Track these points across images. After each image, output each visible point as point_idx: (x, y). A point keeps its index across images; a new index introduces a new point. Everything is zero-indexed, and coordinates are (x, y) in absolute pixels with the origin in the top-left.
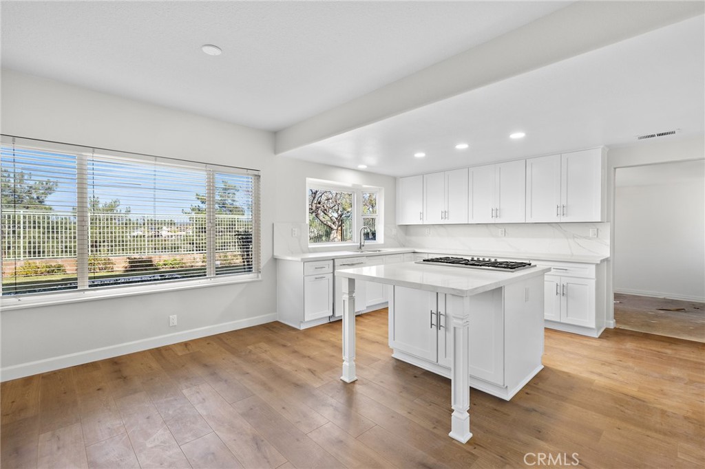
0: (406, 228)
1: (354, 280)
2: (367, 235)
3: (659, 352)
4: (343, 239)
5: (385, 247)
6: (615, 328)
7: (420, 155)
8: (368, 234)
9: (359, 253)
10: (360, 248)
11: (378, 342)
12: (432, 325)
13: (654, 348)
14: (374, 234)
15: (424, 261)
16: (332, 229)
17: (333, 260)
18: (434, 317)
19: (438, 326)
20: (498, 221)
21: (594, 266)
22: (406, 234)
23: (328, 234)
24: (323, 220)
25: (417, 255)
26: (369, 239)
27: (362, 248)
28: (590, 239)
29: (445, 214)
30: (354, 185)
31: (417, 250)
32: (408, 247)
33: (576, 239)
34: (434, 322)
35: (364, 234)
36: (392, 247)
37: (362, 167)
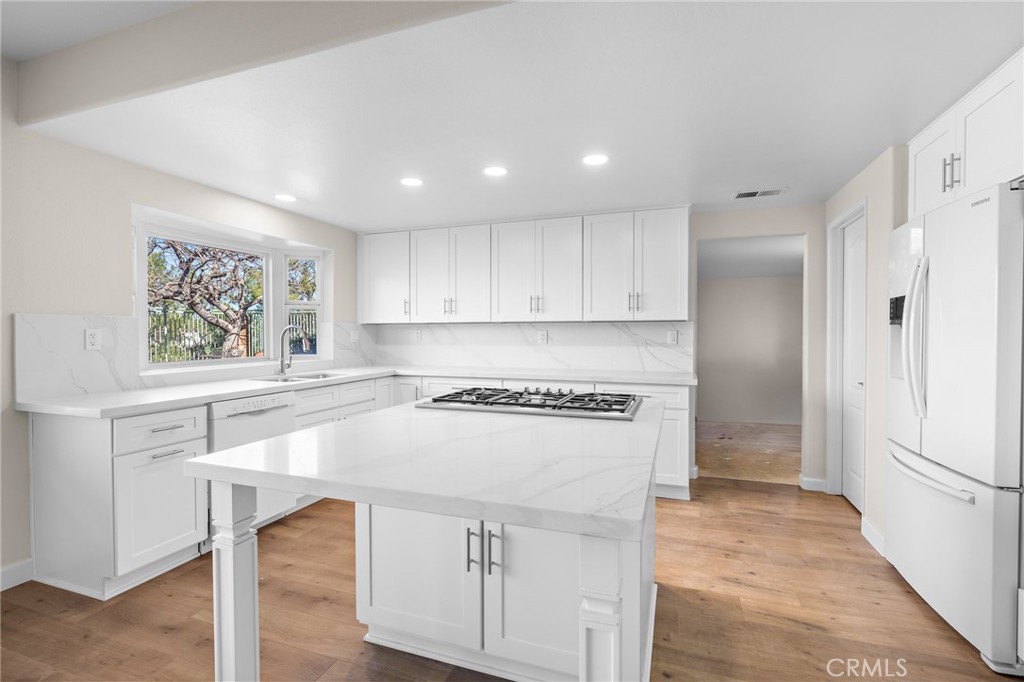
0: (376, 331)
1: (253, 490)
2: (296, 346)
3: (769, 512)
4: (251, 352)
5: (335, 368)
6: (699, 478)
7: (412, 182)
8: (300, 340)
9: (280, 384)
10: (282, 371)
11: (325, 599)
12: (469, 561)
13: (760, 507)
14: (313, 342)
15: (435, 400)
16: (226, 331)
17: (209, 405)
18: (475, 541)
19: (486, 564)
20: (540, 317)
21: (687, 389)
22: (377, 342)
23: (220, 340)
24: (208, 314)
25: (401, 380)
26: (302, 352)
27: (287, 370)
28: (667, 347)
29: (451, 305)
30: (266, 237)
31: (401, 372)
32: (381, 365)
33: (649, 347)
34: (475, 555)
35: (291, 342)
36: (349, 366)
37: (285, 199)
